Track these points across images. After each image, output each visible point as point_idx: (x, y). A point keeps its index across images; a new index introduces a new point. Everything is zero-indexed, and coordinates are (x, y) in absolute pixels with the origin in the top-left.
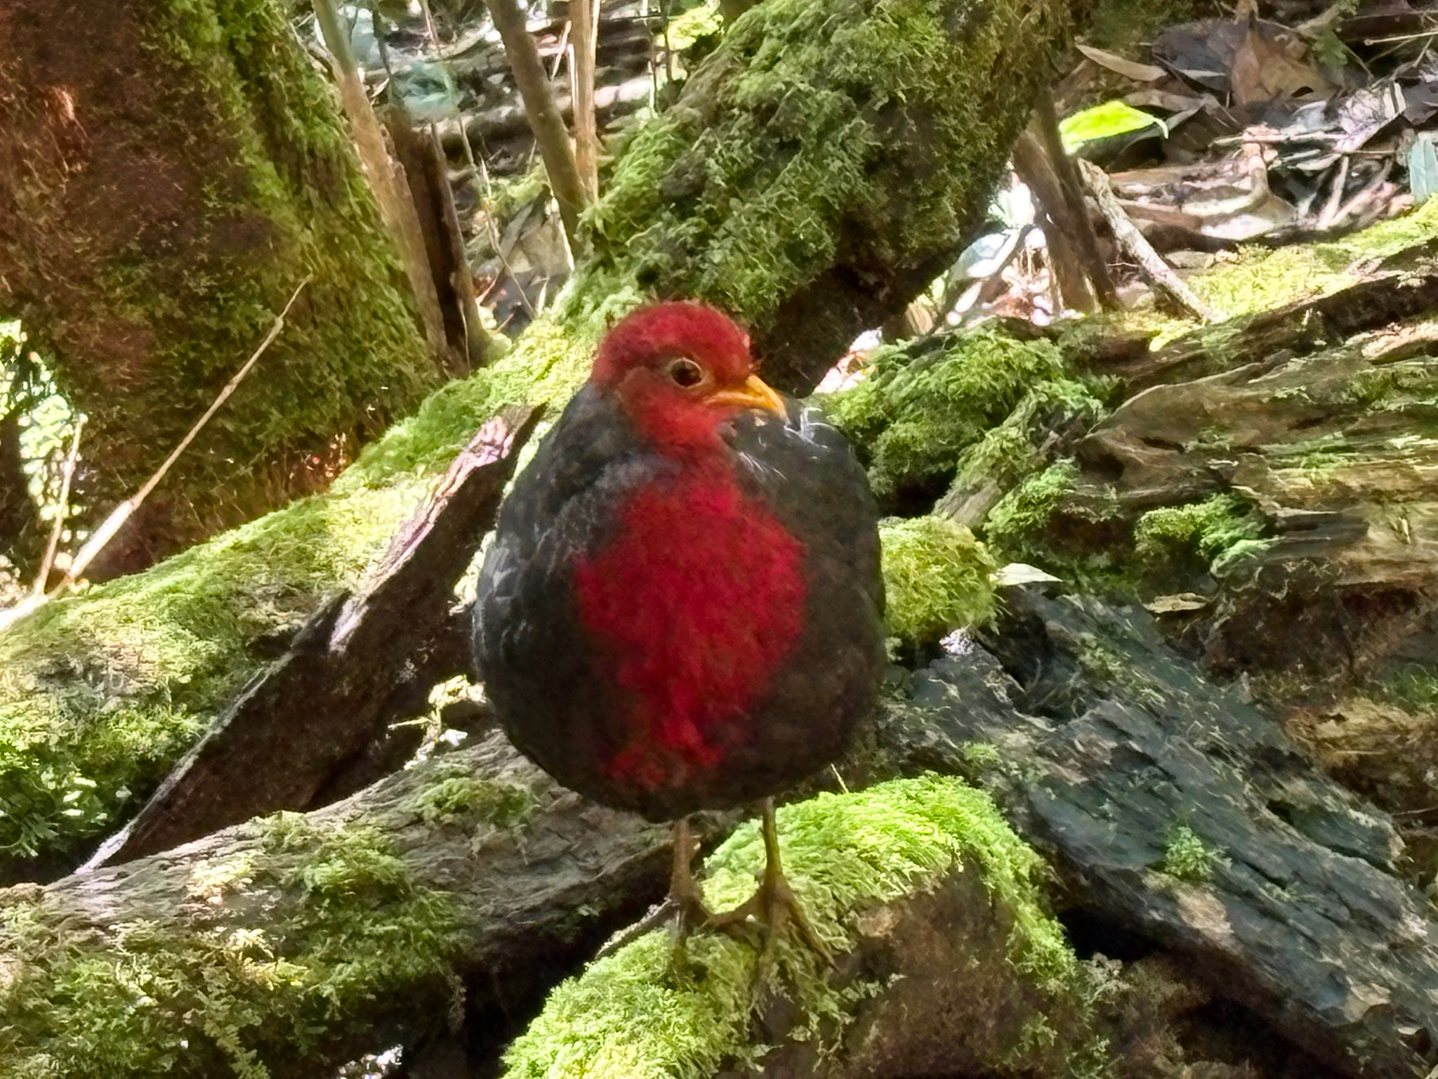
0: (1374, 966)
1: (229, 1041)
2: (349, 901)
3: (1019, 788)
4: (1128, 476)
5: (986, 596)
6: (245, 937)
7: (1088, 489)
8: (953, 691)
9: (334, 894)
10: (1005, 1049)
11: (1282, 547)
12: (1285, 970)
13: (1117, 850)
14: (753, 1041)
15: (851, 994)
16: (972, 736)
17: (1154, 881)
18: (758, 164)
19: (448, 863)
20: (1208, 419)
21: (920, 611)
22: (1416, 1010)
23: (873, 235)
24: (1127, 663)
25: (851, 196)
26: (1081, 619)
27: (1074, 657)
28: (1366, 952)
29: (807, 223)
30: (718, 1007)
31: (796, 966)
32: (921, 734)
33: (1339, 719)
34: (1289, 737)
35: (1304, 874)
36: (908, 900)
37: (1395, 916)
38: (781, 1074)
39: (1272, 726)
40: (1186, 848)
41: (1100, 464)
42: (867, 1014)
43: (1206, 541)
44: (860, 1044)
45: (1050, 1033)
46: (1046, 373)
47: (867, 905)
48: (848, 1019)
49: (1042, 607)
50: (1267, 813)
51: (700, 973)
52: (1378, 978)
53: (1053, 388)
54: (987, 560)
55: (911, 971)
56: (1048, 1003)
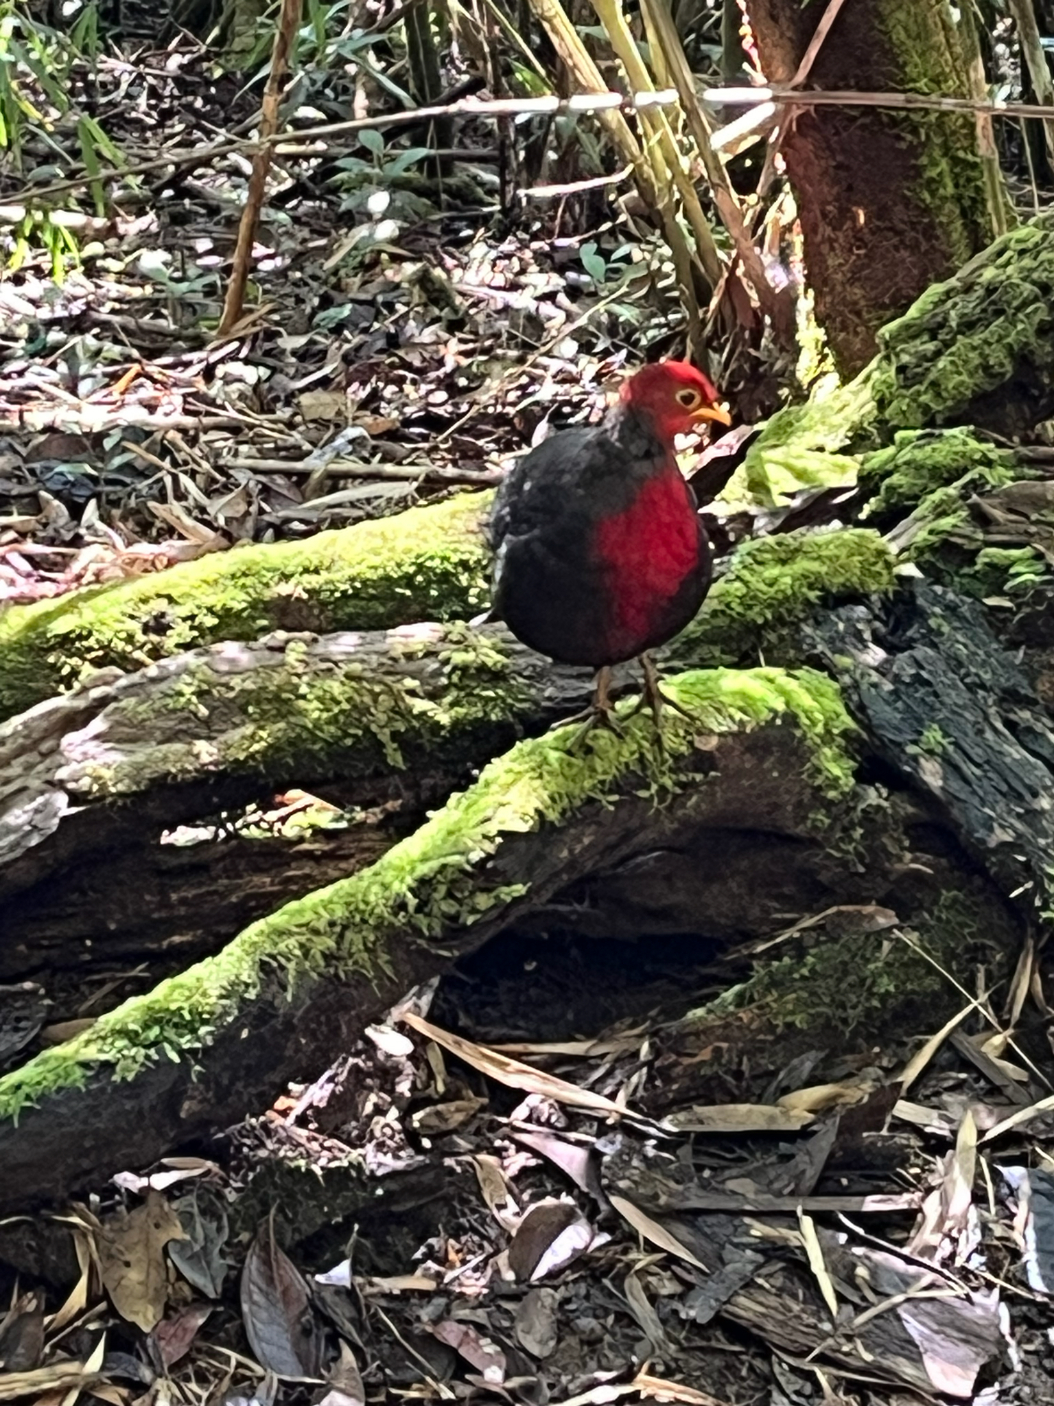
0: (1013, 821)
1: (385, 735)
2: (472, 677)
3: (856, 685)
4: (993, 528)
5: (886, 577)
6: (410, 683)
7: (968, 530)
8: (841, 626)
9: (464, 669)
10: (797, 824)
11: (1047, 582)
12: (963, 811)
13: (899, 729)
14: (611, 792)
15: (683, 778)
16: (842, 652)
17: (911, 749)
18: (979, 320)
19: (534, 666)
20: (1048, 504)
21: (841, 580)
22: (1029, 848)
23: (1037, 368)
24: (954, 628)
26: (937, 599)
27: (926, 620)
28: (1010, 811)
29: (997, 356)
30: (593, 770)
31: (649, 757)
32: (814, 647)
34: (1033, 686)
35: (992, 763)
36: (731, 734)
37: (1035, 795)
38: (624, 813)
39: (1020, 677)
40: (933, 735)
41: (981, 518)
42: (690, 791)
43: (1012, 571)
44: (683, 806)
45: (827, 821)
46: (988, 463)
47: (704, 732)
48: (678, 791)
49: (918, 590)
50: (999, 725)
51: (589, 750)
52: (1012, 827)
53: (986, 471)
54: (891, 559)
55: (725, 772)
56: (828, 804)
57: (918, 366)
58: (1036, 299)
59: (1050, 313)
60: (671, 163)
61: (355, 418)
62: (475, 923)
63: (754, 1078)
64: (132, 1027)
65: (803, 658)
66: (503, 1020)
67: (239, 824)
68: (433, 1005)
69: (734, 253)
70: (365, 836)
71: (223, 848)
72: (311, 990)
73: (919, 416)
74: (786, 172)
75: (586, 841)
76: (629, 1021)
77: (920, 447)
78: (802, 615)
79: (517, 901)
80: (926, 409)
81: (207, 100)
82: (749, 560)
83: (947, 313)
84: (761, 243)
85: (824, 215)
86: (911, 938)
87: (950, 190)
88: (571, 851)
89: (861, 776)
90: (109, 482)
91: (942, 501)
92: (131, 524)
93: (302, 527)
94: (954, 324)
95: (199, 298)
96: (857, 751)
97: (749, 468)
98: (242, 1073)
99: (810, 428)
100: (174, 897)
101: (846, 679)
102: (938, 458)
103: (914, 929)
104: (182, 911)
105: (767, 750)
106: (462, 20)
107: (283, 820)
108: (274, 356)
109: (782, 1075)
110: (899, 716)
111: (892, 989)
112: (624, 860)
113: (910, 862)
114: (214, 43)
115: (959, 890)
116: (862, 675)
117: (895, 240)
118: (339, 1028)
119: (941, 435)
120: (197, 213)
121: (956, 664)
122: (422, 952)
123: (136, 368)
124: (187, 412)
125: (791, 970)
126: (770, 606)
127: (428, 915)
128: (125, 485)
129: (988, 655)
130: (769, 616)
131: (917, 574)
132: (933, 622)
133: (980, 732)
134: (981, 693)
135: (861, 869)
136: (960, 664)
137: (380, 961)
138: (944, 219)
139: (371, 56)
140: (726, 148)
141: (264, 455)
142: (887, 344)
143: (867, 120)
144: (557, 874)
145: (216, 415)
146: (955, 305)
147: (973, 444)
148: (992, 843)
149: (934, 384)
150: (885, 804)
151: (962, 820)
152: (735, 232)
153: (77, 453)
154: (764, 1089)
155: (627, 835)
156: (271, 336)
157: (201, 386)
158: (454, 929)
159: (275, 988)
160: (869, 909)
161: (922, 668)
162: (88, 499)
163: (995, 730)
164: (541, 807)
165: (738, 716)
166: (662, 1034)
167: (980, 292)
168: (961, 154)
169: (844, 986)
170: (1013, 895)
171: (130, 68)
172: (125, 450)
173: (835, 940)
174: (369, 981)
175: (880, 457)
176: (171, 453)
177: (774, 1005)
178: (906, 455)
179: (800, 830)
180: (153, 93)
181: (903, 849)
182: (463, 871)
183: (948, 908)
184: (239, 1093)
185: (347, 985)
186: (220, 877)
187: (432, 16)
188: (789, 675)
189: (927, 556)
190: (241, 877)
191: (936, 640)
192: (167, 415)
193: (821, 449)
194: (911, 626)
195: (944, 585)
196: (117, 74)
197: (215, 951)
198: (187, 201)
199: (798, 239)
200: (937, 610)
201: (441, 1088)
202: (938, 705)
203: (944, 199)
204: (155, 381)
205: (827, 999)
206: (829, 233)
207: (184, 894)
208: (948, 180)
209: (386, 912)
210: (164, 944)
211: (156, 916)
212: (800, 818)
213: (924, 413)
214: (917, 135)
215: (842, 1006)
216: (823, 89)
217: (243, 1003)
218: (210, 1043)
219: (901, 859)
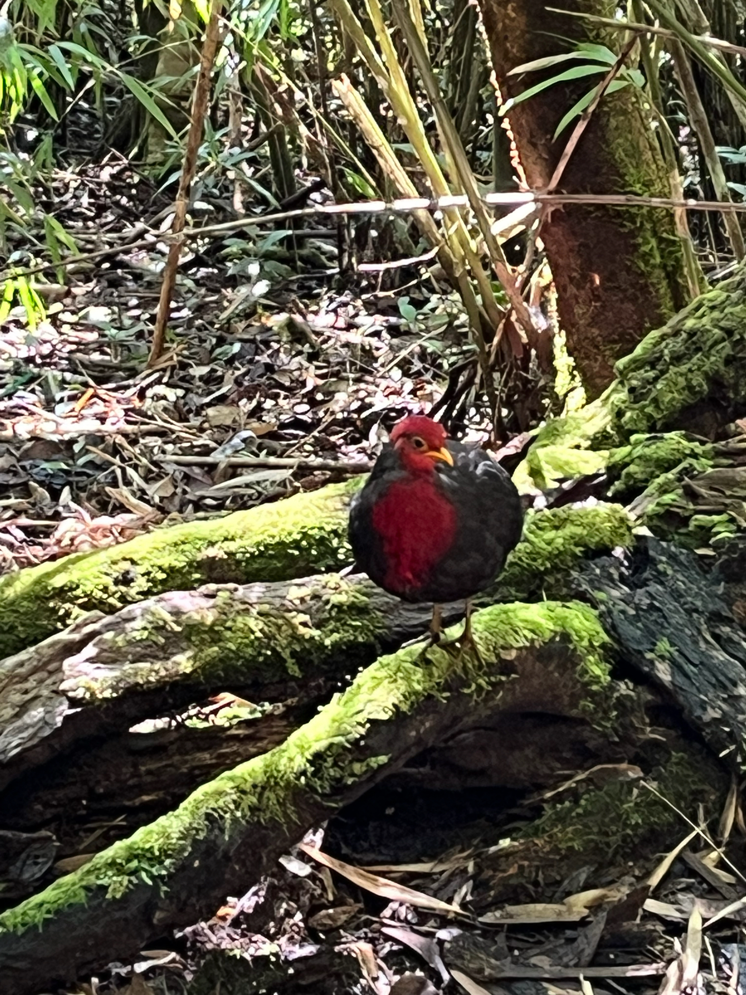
0: (719, 703)
1: (286, 654)
2: (345, 612)
3: (610, 612)
4: (699, 501)
5: (628, 537)
7: (683, 502)
8: (598, 571)
9: (339, 607)
10: (572, 709)
11: (739, 538)
12: (686, 698)
13: (639, 643)
14: (443, 690)
15: (493, 679)
16: (600, 590)
17: (649, 656)
18: (685, 354)
19: (388, 604)
20: (738, 483)
21: (597, 539)
22: (732, 722)
23: (725, 387)
24: (675, 571)
25: (717, 372)
26: (664, 551)
27: (656, 565)
28: (717, 696)
29: (697, 380)
30: (431, 675)
31: (470, 665)
32: (580, 586)
34: (731, 610)
35: (704, 664)
36: (525, 647)
37: (735, 685)
38: (452, 704)
39: (723, 604)
40: (663, 646)
41: (691, 494)
42: (498, 688)
43: (714, 530)
44: (493, 699)
45: (592, 706)
46: (695, 456)
47: (507, 648)
48: (490, 688)
49: (650, 544)
50: (708, 637)
51: (428, 662)
52: (720, 708)
53: (693, 461)
54: (631, 524)
55: (522, 675)
56: (593, 694)
57: (644, 388)
58: (723, 340)
59: (733, 349)
60: (464, 244)
61: (246, 424)
62: (354, 783)
63: (547, 885)
64: (119, 861)
65: (573, 593)
66: (372, 849)
67: (184, 716)
68: (325, 840)
69: (509, 306)
70: (273, 724)
71: (175, 735)
72: (241, 832)
73: (645, 422)
74: (545, 250)
75: (427, 724)
76: (459, 847)
77: (648, 446)
78: (570, 564)
79: (381, 767)
80: (649, 417)
81: (131, 198)
82: (533, 527)
83: (662, 351)
84: (527, 299)
85: (572, 279)
86: (652, 786)
87: (658, 260)
88: (418, 731)
89: (616, 674)
90: (78, 474)
91: (665, 483)
92: (94, 502)
93: (214, 503)
94: (667, 359)
95: (132, 341)
96: (611, 657)
97: (530, 461)
98: (195, 891)
99: (569, 432)
100: (143, 769)
101: (602, 608)
102: (661, 454)
103: (654, 779)
104: (149, 779)
105: (550, 657)
106: (310, 141)
107: (215, 712)
108: (188, 382)
109: (566, 882)
110: (639, 632)
111: (640, 821)
112: (453, 737)
113: (650, 734)
114: (134, 158)
115: (684, 751)
116: (614, 605)
117: (621, 295)
118: (261, 858)
119: (662, 438)
120: (126, 279)
121: (677, 595)
122: (316, 803)
123: (90, 392)
124: (129, 422)
125: (570, 810)
126: (548, 559)
127: (320, 779)
128: (89, 476)
129: (700, 589)
130: (549, 565)
131: (648, 533)
132: (661, 567)
133: (696, 643)
134: (695, 615)
135: (617, 739)
136: (681, 596)
137: (289, 812)
138: (655, 281)
139: (245, 166)
140: (501, 235)
141: (184, 452)
142: (621, 373)
143: (599, 214)
144: (408, 749)
145: (148, 424)
146: (667, 344)
147: (685, 443)
148: (706, 718)
149: (655, 401)
150: (632, 694)
151: (685, 703)
152: (510, 292)
153: (54, 453)
154: (555, 892)
155: (456, 720)
156: (184, 366)
157: (137, 403)
158: (338, 788)
159: (217, 832)
160: (624, 766)
161: (655, 599)
162: (63, 486)
163: (707, 642)
164: (397, 702)
165: (530, 635)
166: (483, 856)
167: (684, 335)
168: (665, 235)
169: (607, 820)
170: (721, 755)
171: (75, 177)
172: (88, 452)
173: (600, 788)
174: (281, 825)
175: (621, 453)
176: (119, 452)
177: (560, 835)
178: (639, 451)
179: (574, 712)
180: (92, 194)
181: (645, 724)
182: (344, 748)
183: (677, 764)
184: (194, 905)
185: (266, 828)
186: (174, 754)
187: (287, 138)
188: (564, 606)
189: (655, 522)
190: (187, 753)
191: (663, 579)
192: (113, 424)
193: (578, 447)
194: (645, 570)
195: (668, 541)
196: (66, 181)
197: (174, 807)
198: (119, 271)
199: (553, 295)
200: (664, 559)
201: (331, 897)
202: (666, 625)
203: (654, 266)
204: (104, 401)
205: (595, 830)
206: (575, 290)
207: (148, 767)
208: (657, 254)
209: (292, 777)
210: (137, 802)
211: (131, 782)
212: (574, 705)
213: (648, 421)
214: (634, 223)
215: (606, 834)
216: (569, 193)
217: (195, 842)
218: (172, 870)
219: (643, 732)
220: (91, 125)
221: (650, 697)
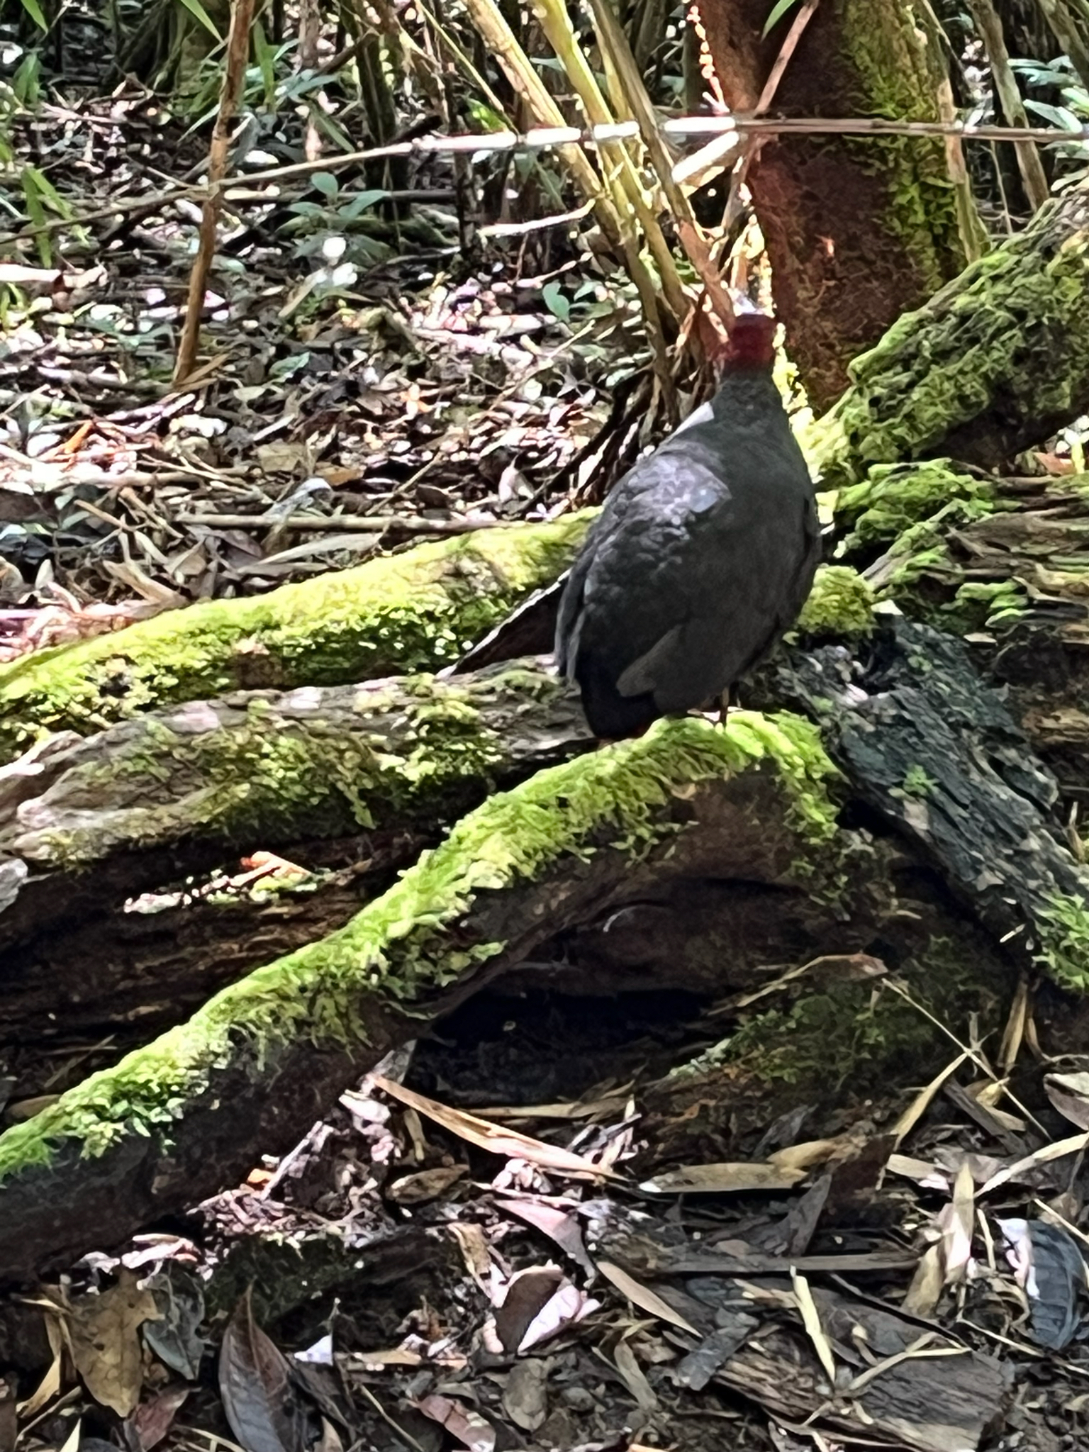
0: (1001, 862)
1: (353, 793)
2: (440, 731)
3: (837, 727)
4: (971, 563)
5: (864, 616)
6: (377, 738)
7: (946, 564)
8: (819, 668)
9: (432, 723)
10: (780, 872)
11: (1030, 616)
12: (950, 854)
13: (881, 772)
15: (661, 828)
16: (821, 694)
17: (895, 792)
18: (954, 348)
19: (504, 718)
20: (1029, 536)
21: (819, 620)
22: (1018, 890)
23: (1014, 397)
24: (935, 667)
25: (1002, 373)
26: (917, 638)
27: (906, 658)
28: (998, 853)
29: (972, 386)
30: (567, 823)
31: (625, 807)
32: (792, 690)
33: (1057, 719)
34: (1018, 723)
35: (978, 803)
36: (711, 781)
37: (1024, 836)
38: (601, 865)
39: (1007, 716)
40: (917, 777)
41: (959, 553)
42: (668, 841)
43: (994, 605)
44: (661, 857)
45: (811, 868)
46: (965, 495)
47: (682, 781)
48: (656, 841)
49: (898, 628)
50: (985, 765)
51: (563, 803)
52: (1000, 869)
53: (964, 504)
54: (870, 597)
55: (704, 821)
56: (811, 851)
57: (892, 398)
58: (1011, 326)
59: (1025, 339)
60: (633, 197)
61: (316, 469)
62: (450, 984)
63: (743, 1136)
64: (99, 1101)
65: (780, 701)
66: (482, 1084)
67: (205, 889)
68: (410, 1071)
69: (700, 288)
70: (336, 898)
71: (187, 915)
72: (283, 1058)
73: (895, 450)
74: (752, 202)
75: (562, 896)
76: (613, 1081)
77: (897, 481)
78: (778, 658)
79: (492, 959)
80: (901, 443)
81: (155, 147)
83: (920, 343)
84: (727, 277)
85: (792, 246)
86: (900, 987)
87: (921, 218)
88: (547, 907)
89: (843, 821)
90: (63, 542)
91: (921, 537)
92: (86, 585)
93: (264, 583)
94: (927, 354)
95: (150, 351)
96: (839, 796)
98: (213, 1145)
100: (140, 966)
101: (826, 722)
102: (915, 492)
103: (904, 977)
104: (150, 980)
105: (747, 797)
106: (416, 56)
107: (250, 884)
108: (233, 409)
109: (771, 1132)
110: (881, 758)
111: (881, 1039)
112: (602, 915)
113: (897, 909)
114: (159, 89)
115: (948, 935)
116: (843, 718)
117: (866, 271)
118: (312, 1096)
119: (917, 469)
120: (147, 265)
121: (937, 702)
122: (395, 1015)
123: (87, 425)
124: (141, 468)
125: (777, 1024)
127: (402, 977)
128: (79, 544)
129: (973, 693)
131: (896, 611)
132: (913, 661)
133: (966, 773)
134: (965, 733)
135: (847, 917)
136: (944, 704)
137: (353, 1026)
138: (916, 248)
139: (322, 98)
140: (689, 181)
141: (222, 510)
142: (858, 377)
143: (832, 148)
144: (531, 933)
145: (169, 470)
146: (928, 334)
147: (950, 476)
148: (981, 887)
149: (909, 417)
150: (871, 850)
151: (948, 863)
152: (701, 268)
153: (29, 513)
154: (753, 1146)
155: (604, 890)
156: (227, 387)
157: (155, 441)
158: (429, 991)
159: (245, 1057)
160: (856, 958)
161: (904, 708)
162: (41, 560)
163: (982, 772)
164: (515, 863)
165: (716, 762)
166: (646, 1094)
167: (953, 320)
168: (931, 181)
169: (832, 1037)
170: (1003, 940)
171: (75, 116)
172: (78, 509)
173: (821, 991)
174: (343, 1047)
175: (854, 493)
176: (125, 510)
177: (762, 1060)
178: (881, 489)
179: (785, 878)
180: (99, 141)
181: (889, 895)
182: (437, 932)
183: (938, 954)
184: (212, 1167)
185: (319, 1052)
186: (186, 945)
187: (384, 54)
188: (767, 719)
189: (906, 593)
190: (206, 943)
191: (918, 678)
192: (121, 472)
194: (889, 667)
195: (924, 622)
196: (61, 121)
197: (184, 1019)
198: (136, 252)
199: (765, 272)
200: (918, 648)
201: (420, 1155)
202: (920, 747)
203: (915, 227)
204: (108, 438)
205: (814, 1052)
206: (797, 265)
207: (149, 964)
208: (918, 207)
209: (359, 974)
210: (131, 1015)
211: (122, 986)
212: (783, 866)
213: (899, 447)
214: (885, 162)
215: (832, 1059)
216: (789, 116)
217: (213, 1073)
218: (180, 1116)
219: (887, 906)
220: (99, 40)
221: (896, 855)
